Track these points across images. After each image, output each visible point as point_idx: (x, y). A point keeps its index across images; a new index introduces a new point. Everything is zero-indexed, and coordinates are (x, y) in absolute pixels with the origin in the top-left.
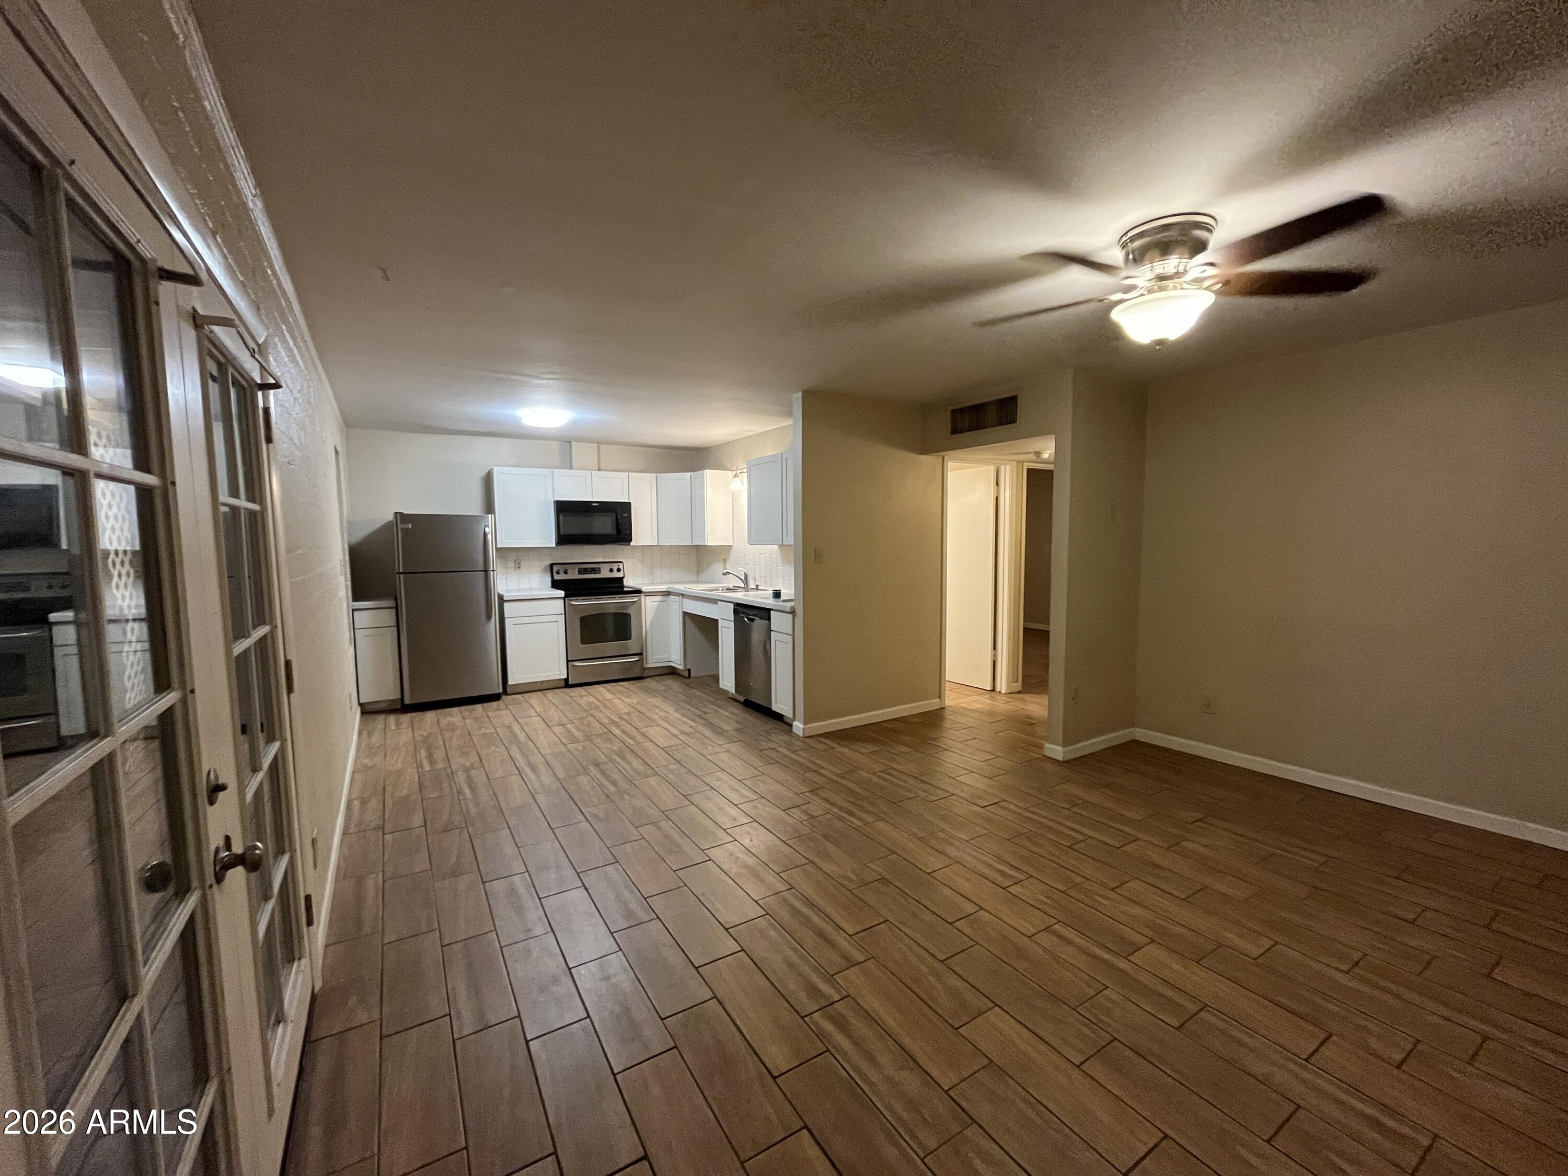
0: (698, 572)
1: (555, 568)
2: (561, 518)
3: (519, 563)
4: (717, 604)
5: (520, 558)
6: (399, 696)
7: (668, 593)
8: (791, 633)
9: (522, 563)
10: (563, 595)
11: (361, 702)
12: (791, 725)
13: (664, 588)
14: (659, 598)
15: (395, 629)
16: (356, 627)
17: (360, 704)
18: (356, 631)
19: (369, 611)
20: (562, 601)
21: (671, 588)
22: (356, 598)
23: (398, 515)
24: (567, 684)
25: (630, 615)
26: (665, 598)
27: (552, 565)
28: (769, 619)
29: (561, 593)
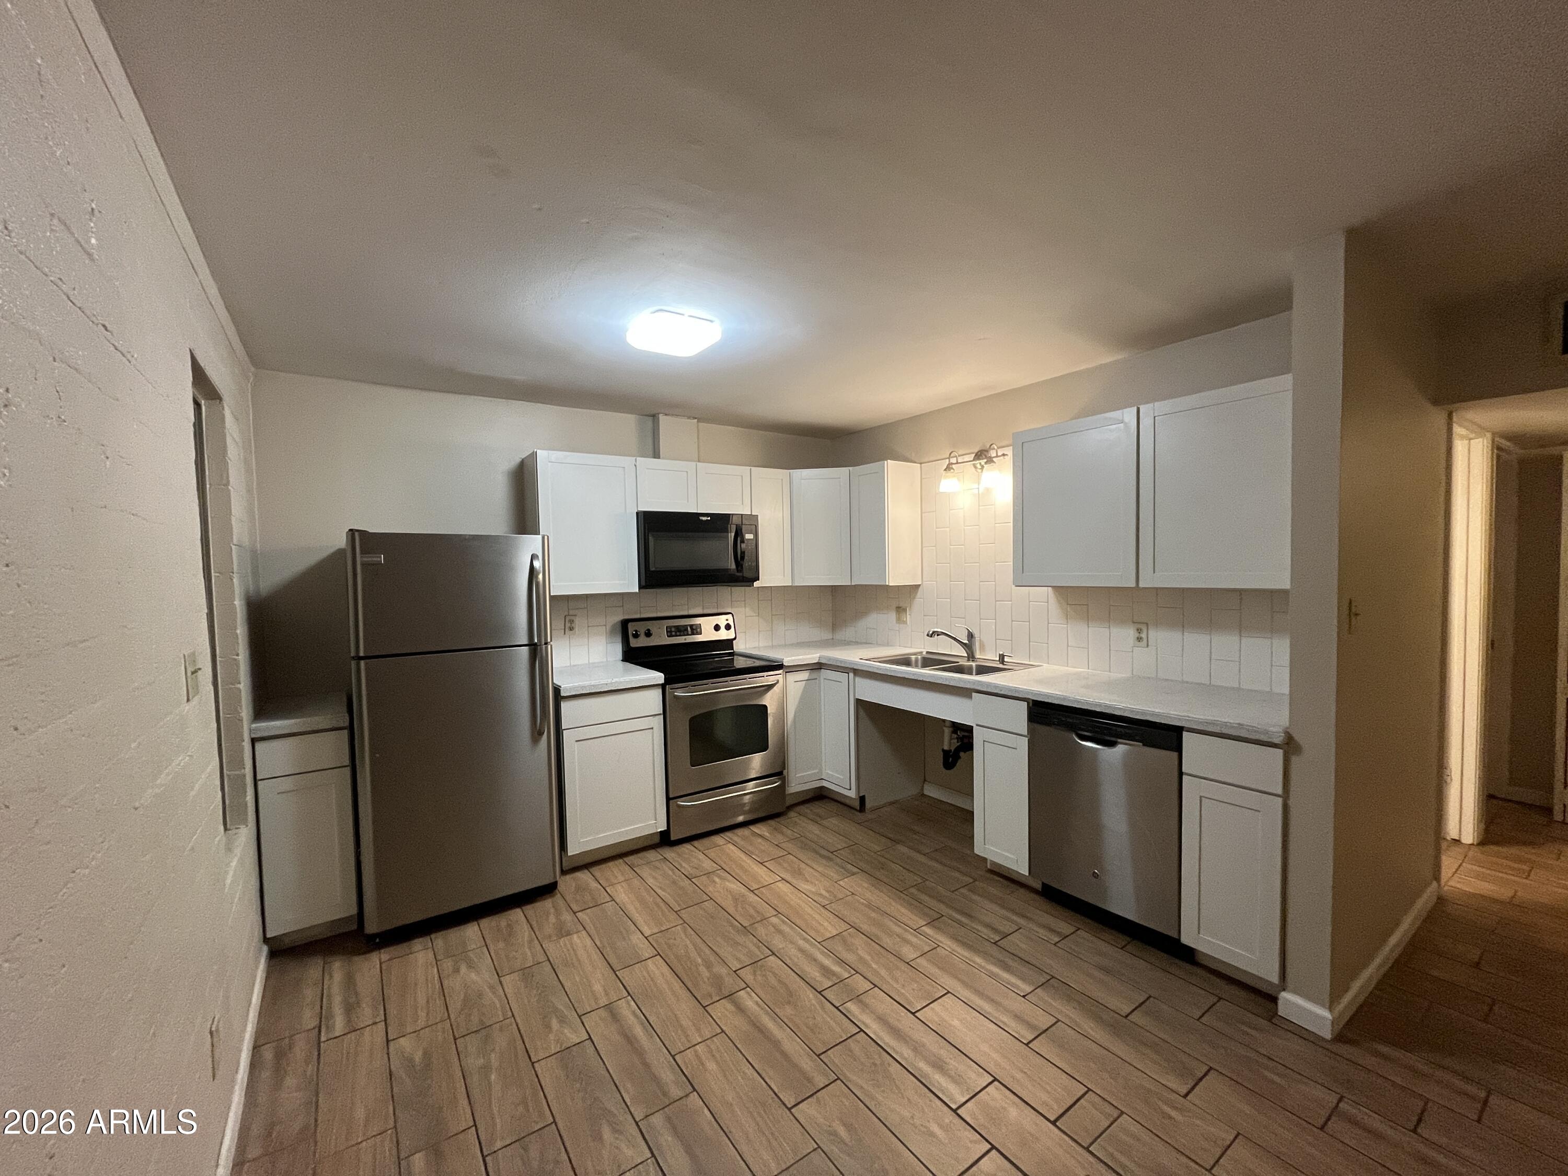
0: (835, 627)
1: (631, 628)
2: (651, 540)
3: (572, 622)
4: (971, 697)
5: (571, 612)
6: (354, 911)
7: (818, 667)
8: (1279, 791)
9: (577, 621)
10: (662, 681)
11: (268, 936)
12: (1274, 1000)
13: (813, 657)
14: (804, 675)
15: (347, 772)
16: (259, 777)
17: (266, 940)
18: (261, 785)
19: (291, 739)
20: (660, 691)
21: (825, 657)
22: (261, 710)
23: (357, 534)
24: (664, 840)
25: (765, 707)
26: (815, 674)
27: (625, 624)
28: (1178, 749)
29: (658, 677)
